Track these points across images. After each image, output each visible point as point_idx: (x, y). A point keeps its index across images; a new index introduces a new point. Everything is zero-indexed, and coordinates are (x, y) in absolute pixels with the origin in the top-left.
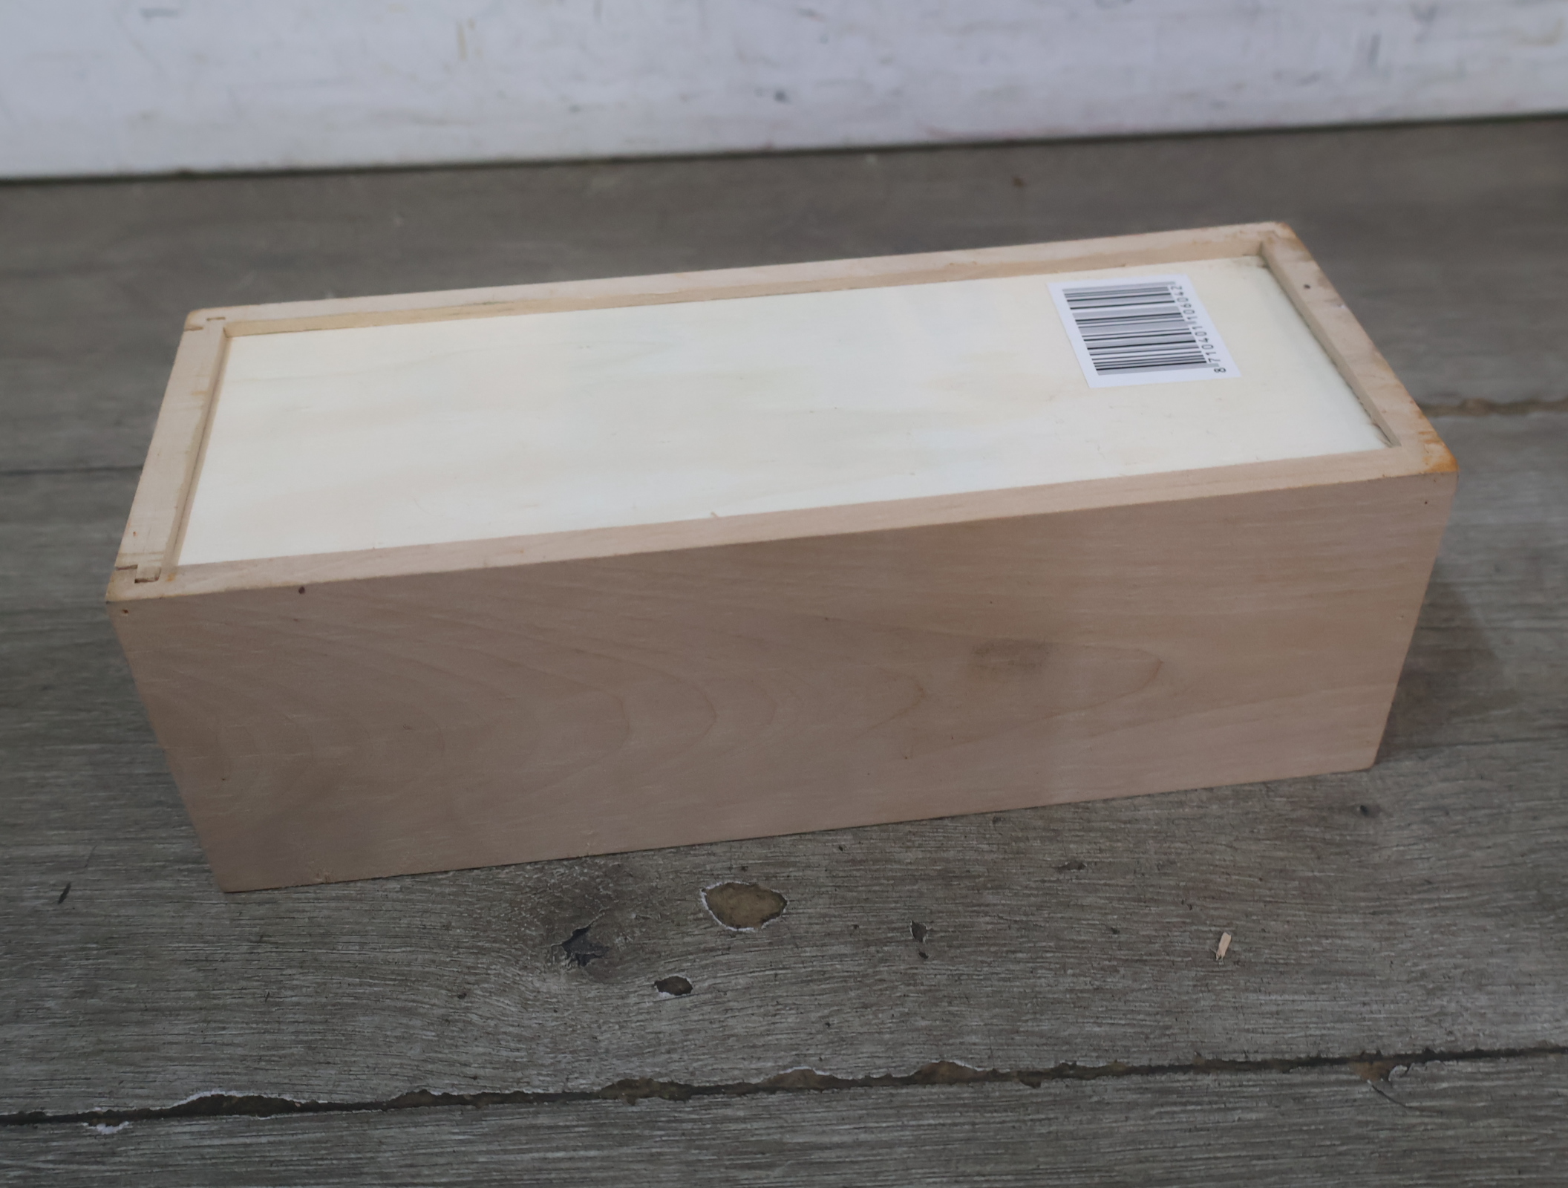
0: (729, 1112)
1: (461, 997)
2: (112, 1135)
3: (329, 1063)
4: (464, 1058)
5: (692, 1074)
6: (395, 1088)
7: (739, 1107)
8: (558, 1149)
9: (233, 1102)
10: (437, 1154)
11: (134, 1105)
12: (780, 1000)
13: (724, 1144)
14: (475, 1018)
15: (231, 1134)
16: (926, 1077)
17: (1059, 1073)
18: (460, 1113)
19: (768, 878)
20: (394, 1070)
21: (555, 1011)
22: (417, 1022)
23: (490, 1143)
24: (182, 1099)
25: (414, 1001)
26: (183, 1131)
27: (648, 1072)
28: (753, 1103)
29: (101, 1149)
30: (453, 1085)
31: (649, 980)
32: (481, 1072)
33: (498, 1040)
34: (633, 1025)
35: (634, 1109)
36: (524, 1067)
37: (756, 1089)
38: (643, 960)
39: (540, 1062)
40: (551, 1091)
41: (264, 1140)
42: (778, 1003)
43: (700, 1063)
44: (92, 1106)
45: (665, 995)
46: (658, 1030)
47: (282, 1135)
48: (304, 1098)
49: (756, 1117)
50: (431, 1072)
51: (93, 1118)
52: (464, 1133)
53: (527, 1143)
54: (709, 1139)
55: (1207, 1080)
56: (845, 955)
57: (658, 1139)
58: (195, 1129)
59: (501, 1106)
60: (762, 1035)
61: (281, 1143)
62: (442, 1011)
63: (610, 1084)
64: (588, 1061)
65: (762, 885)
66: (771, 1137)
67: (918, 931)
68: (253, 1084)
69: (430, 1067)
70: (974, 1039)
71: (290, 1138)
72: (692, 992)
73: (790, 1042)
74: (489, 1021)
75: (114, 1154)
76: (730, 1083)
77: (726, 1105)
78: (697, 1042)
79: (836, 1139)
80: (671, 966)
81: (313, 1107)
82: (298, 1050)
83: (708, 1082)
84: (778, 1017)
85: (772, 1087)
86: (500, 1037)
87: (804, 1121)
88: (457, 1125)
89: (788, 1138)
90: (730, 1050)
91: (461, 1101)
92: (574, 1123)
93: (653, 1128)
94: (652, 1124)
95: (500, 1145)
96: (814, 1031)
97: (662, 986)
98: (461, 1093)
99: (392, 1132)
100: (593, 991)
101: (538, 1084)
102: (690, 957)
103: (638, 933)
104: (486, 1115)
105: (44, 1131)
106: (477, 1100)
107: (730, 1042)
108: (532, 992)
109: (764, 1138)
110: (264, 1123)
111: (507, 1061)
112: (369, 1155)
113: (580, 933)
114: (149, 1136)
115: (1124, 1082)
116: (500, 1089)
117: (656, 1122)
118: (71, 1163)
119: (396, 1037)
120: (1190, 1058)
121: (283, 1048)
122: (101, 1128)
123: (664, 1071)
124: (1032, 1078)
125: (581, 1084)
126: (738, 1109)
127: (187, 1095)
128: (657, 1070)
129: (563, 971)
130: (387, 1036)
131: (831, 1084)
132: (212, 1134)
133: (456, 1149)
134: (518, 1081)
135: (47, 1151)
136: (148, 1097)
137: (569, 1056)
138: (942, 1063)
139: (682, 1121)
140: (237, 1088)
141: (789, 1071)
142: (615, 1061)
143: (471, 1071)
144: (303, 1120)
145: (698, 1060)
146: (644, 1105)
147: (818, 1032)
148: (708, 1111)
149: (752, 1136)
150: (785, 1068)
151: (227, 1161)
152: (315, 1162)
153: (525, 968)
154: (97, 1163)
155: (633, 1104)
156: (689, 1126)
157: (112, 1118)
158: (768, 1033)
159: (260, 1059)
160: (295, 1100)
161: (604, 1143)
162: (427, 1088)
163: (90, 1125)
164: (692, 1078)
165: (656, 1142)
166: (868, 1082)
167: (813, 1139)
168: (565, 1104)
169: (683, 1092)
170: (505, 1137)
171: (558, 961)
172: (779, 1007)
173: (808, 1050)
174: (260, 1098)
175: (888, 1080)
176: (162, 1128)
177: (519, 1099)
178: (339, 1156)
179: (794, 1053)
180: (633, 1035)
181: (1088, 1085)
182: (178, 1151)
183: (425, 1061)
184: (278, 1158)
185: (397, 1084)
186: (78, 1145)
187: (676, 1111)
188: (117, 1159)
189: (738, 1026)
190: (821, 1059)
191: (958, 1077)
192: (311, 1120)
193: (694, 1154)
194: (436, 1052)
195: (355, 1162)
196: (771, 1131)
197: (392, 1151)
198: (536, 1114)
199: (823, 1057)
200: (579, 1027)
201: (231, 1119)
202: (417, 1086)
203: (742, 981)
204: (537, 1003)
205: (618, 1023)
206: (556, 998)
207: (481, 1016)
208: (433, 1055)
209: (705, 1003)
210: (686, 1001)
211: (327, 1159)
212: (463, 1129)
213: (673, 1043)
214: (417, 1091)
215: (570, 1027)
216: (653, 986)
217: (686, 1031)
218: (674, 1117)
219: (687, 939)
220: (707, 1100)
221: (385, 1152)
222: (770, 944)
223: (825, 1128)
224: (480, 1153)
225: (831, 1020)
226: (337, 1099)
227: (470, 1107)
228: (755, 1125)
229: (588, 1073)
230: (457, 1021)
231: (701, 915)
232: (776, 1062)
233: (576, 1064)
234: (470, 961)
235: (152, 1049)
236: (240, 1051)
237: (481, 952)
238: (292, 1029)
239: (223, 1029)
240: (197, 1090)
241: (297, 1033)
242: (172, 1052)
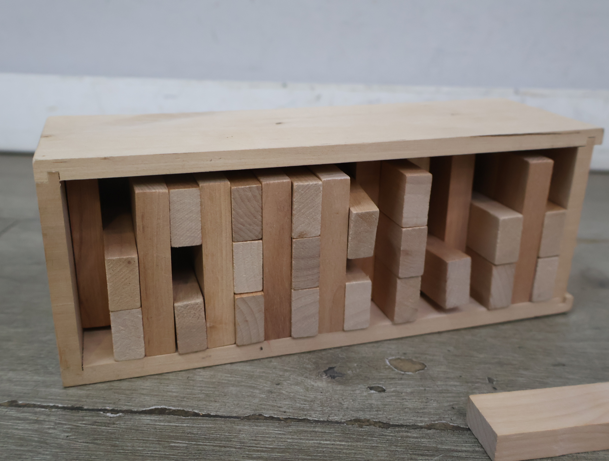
0: (409, 434)
1: (278, 384)
2: (113, 417)
3: (216, 401)
4: (279, 405)
5: (389, 419)
7: (414, 433)
8: (326, 440)
9: (171, 411)
10: (267, 437)
11: (125, 408)
12: (428, 398)
13: (408, 446)
14: (284, 392)
15: (169, 422)
18: (278, 423)
19: (416, 358)
20: (246, 406)
21: (321, 393)
22: (258, 391)
23: (293, 435)
24: (147, 408)
25: (255, 384)
26: (147, 419)
27: (368, 417)
28: (421, 432)
29: (108, 422)
30: (274, 414)
31: (365, 386)
32: (288, 410)
33: (295, 400)
34: (359, 400)
36: (308, 410)
37: (421, 427)
38: (361, 379)
39: (316, 409)
40: (321, 419)
41: (185, 425)
42: (427, 399)
43: (393, 416)
44: (105, 407)
45: (372, 391)
46: (371, 403)
47: (193, 424)
48: (204, 412)
49: (423, 437)
50: (264, 409)
51: (105, 411)
52: (280, 431)
53: (311, 437)
54: (400, 443)
56: (457, 385)
57: (375, 441)
58: (153, 418)
59: (298, 423)
60: (421, 409)
61: (193, 427)
62: (268, 389)
63: (350, 419)
64: (338, 411)
65: (414, 360)
66: (431, 445)
67: (491, 380)
68: (182, 406)
69: (263, 407)
71: (197, 425)
72: (386, 391)
73: (435, 412)
74: (291, 393)
75: (114, 424)
76: (408, 424)
77: (407, 432)
78: (390, 409)
80: (375, 382)
81: (209, 416)
82: (202, 396)
83: (397, 423)
84: (428, 403)
85: (429, 428)
86: (296, 399)
87: (447, 441)
88: (277, 428)
89: (439, 446)
90: (407, 413)
91: (278, 419)
92: (334, 432)
93: (372, 437)
94: (372, 436)
95: (298, 437)
96: (446, 409)
97: (371, 389)
98: (278, 417)
99: (245, 428)
100: (339, 388)
101: (314, 416)
102: (383, 380)
103: (358, 370)
104: (290, 426)
106: (286, 420)
107: (406, 410)
108: (311, 385)
109: (428, 445)
110: (185, 419)
111: (300, 408)
112: (235, 435)
113: (330, 368)
114: (131, 419)
116: (297, 417)
117: (374, 435)
118: (93, 425)
119: (247, 395)
121: (195, 395)
122: (109, 414)
123: (375, 417)
126: (413, 434)
127: (150, 407)
128: (372, 417)
129: (324, 380)
130: (243, 395)
131: (458, 428)
132: (160, 421)
133: (276, 436)
134: (305, 415)
135: (83, 420)
136: (131, 406)
137: (329, 409)
139: (386, 436)
140: (173, 407)
141: (437, 422)
142: (351, 412)
143: (283, 409)
144: (203, 420)
145: (391, 415)
147: (449, 410)
148: (399, 433)
149: (422, 444)
150: (434, 421)
151: (167, 431)
152: (209, 435)
153: (307, 377)
154: (106, 426)
155: (362, 428)
156: (390, 438)
157: (114, 411)
158: (424, 408)
159: (184, 397)
160: (200, 412)
161: (349, 440)
162: (262, 414)
163: (104, 413)
164: (390, 421)
165: (374, 442)
167: (453, 448)
168: (328, 425)
169: (386, 426)
170: (300, 434)
171: (321, 376)
172: (428, 400)
173: (445, 416)
174: (183, 410)
176: (137, 417)
178: (220, 434)
179: (438, 416)
180: (359, 404)
182: (144, 425)
183: (261, 404)
184: (191, 432)
185: (248, 411)
186: (97, 419)
187: (383, 432)
188: (115, 426)
190: (451, 419)
192: (207, 420)
193: (393, 448)
194: (266, 402)
195: (228, 436)
196: (431, 443)
197: (246, 434)
198: (315, 427)
199: (452, 419)
200: (333, 399)
201: (169, 416)
202: (257, 413)
203: (409, 390)
204: (313, 389)
205: (352, 399)
206: (322, 388)
207: (287, 392)
208: (264, 403)
209: (393, 396)
210: (383, 394)
211: (214, 434)
212: (279, 429)
213: (379, 408)
214: (257, 414)
215: (329, 398)
216: (367, 388)
217: (385, 404)
218: (382, 434)
219: (381, 374)
220: (397, 430)
221: (243, 434)
222: (421, 379)
223: (458, 444)
224: (288, 438)
225: (454, 407)
226: (219, 414)
227: (282, 422)
228: (423, 440)
229: (339, 415)
230: (275, 392)
231: (387, 367)
232: (429, 419)
233: (333, 411)
234: (281, 373)
235: (135, 390)
236: (175, 394)
237: (286, 371)
238: (199, 388)
239: (168, 386)
240: (154, 405)
241: (201, 390)
242: (144, 392)
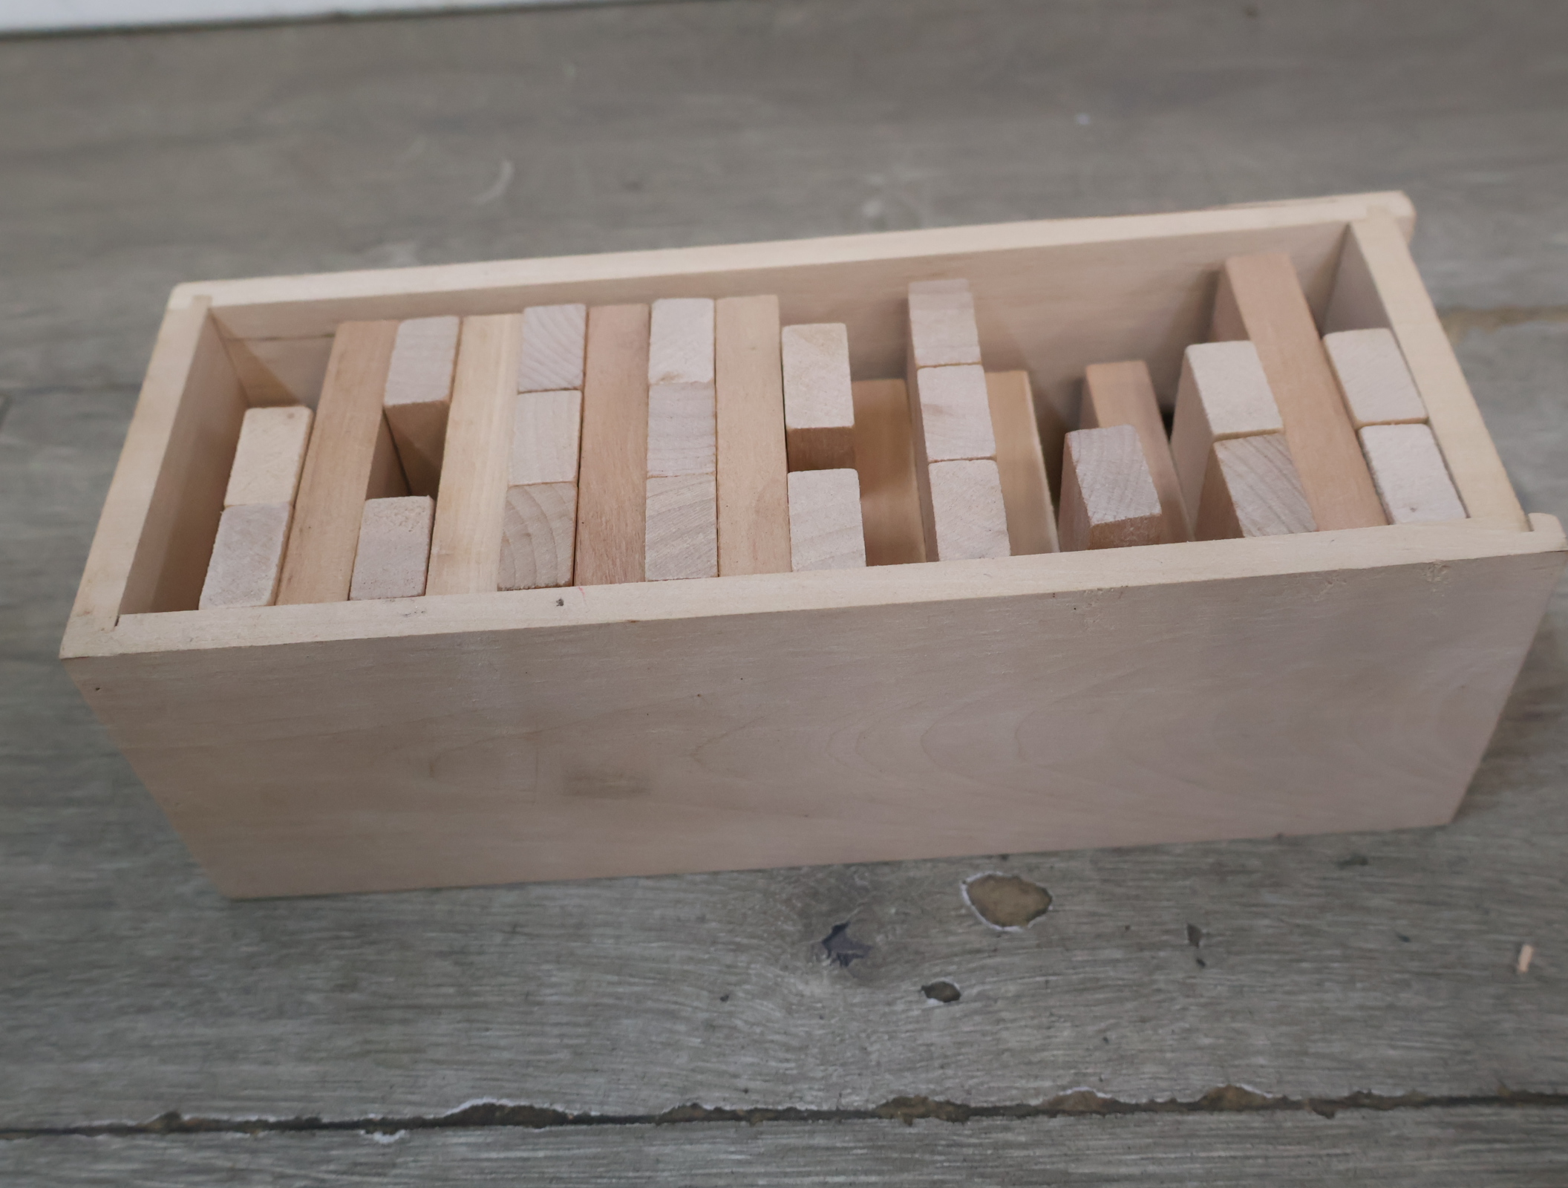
0: (1009, 1136)
1: (724, 999)
2: (389, 1146)
3: (597, 1071)
4: (732, 1069)
5: (969, 1092)
6: (666, 1101)
7: (1020, 1132)
8: (837, 1173)
9: (506, 1112)
10: (716, 1175)
11: (408, 1113)
12: (1054, 1011)
13: (1008, 1173)
14: (739, 1023)
15: (507, 1147)
16: (1213, 1102)
17: (1354, 1102)
18: (734, 1130)
19: (1031, 870)
20: (664, 1080)
21: (821, 1018)
22: (682, 1028)
23: (767, 1164)
24: (453, 1107)
25: (676, 1003)
26: (460, 1141)
27: (923, 1089)
28: (1035, 1127)
29: (380, 1159)
30: (724, 1099)
31: (915, 984)
32: (751, 1085)
33: (766, 1050)
34: (903, 1035)
35: (909, 1130)
36: (794, 1080)
37: (1035, 1112)
38: (907, 962)
39: (811, 1075)
40: (825, 1108)
41: (541, 1154)
42: (1052, 1015)
43: (975, 1080)
44: (366, 1113)
45: (933, 1002)
46: (929, 1042)
47: (558, 1149)
48: (576, 1109)
49: (1038, 1144)
50: (701, 1084)
51: (370, 1126)
52: (741, 1153)
53: (804, 1166)
54: (992, 1167)
55: (1513, 1115)
56: (1118, 961)
57: (939, 1165)
58: (472, 1140)
59: (776, 1123)
60: (1037, 1050)
61: (557, 1158)
62: (705, 1015)
63: (884, 1101)
64: (860, 1075)
65: (1025, 877)
66: (1055, 1167)
67: (1194, 934)
68: (528, 1094)
69: (699, 1077)
70: (1261, 1060)
71: (567, 1153)
72: (961, 999)
73: (1067, 1059)
74: (755, 1027)
75: (394, 1166)
76: (1008, 1103)
77: (1006, 1129)
78: (970, 1057)
79: (1123, 1170)
80: (937, 969)
81: (586, 1119)
82: (564, 1055)
83: (986, 1102)
84: (1052, 1030)
85: (1052, 1110)
86: (767, 1045)
87: (1088, 1149)
88: (733, 1143)
89: (1073, 1168)
90: (1005, 1066)
91: (734, 1116)
92: (851, 1145)
93: (933, 1153)
94: (931, 1148)
95: (778, 1167)
96: (1091, 1047)
97: (930, 991)
98: (734, 1108)
99: (668, 1150)
100: (859, 996)
101: (810, 1099)
102: (956, 959)
103: (899, 931)
104: (761, 1133)
105: (322, 1138)
106: (752, 1116)
107: (1006, 1056)
108: (797, 995)
109: (1048, 1167)
110: (539, 1136)
111: (777, 1073)
112: (648, 1174)
113: (838, 929)
114: (427, 1146)
115: (1425, 1114)
116: (773, 1104)
117: (936, 1145)
118: (353, 1174)
119: (662, 1043)
120: (1491, 1089)
121: (550, 1053)
122: (378, 1137)
123: (938, 1089)
124: (1326, 1107)
125: (854, 1101)
126: (1019, 1134)
127: (460, 1103)
128: (932, 1086)
129: (825, 972)
130: (652, 1042)
131: (1112, 1108)
132: (488, 1146)
133: (734, 1170)
134: (791, 1096)
135: (329, 1161)
136: (420, 1104)
137: (840, 1070)
138: (1228, 1088)
139: (961, 1145)
140: (509, 1096)
141: (1069, 1092)
142: (888, 1076)
143: (742, 1083)
144: (578, 1133)
145: (972, 1077)
146: (921, 1126)
147: (1096, 1049)
148: (988, 1135)
149: (1036, 1164)
150: (1064, 1088)
151: (506, 1176)
152: (593, 1181)
153: (785, 968)
154: (379, 1175)
155: (910, 1124)
156: (970, 1151)
157: (388, 1126)
158: (1043, 1048)
159: (528, 1064)
160: (567, 1111)
161: (885, 1168)
162: (698, 1101)
163: (368, 1132)
164: (969, 1097)
165: (937, 1168)
166: (1152, 1107)
167: (1100, 1170)
168: (840, 1122)
169: (961, 1114)
170: (783, 1158)
171: (819, 960)
172: (1053, 1019)
173: (1087, 1068)
174: (531, 1108)
175: (1172, 1106)
176: (439, 1139)
177: (791, 1115)
178: (617, 1174)
179: (1072, 1071)
180: (904, 1046)
181: (1386, 1117)
182: (456, 1164)
183: (693, 1070)
184: (558, 1175)
185: (668, 1095)
186: (357, 1155)
187: (955, 1134)
188: (397, 1171)
189: (1013, 1039)
190: (1101, 1080)
191: (1246, 1104)
192: (585, 1133)
194: (704, 1061)
195: (634, 1181)
196: (1055, 1159)
197: (671, 1170)
198: (812, 1133)
199: (1103, 1077)
200: (847, 1036)
201: (505, 1130)
202: (689, 1099)
203: (1012, 988)
204: (802, 1008)
205: (887, 1033)
206: (821, 1002)
207: (746, 1022)
208: (700, 1064)
209: (975, 1012)
210: (956, 1009)
211: (605, 1177)
212: (739, 1147)
213: (946, 1057)
214: (689, 1104)
215: (839, 1035)
216: (919, 992)
217: (959, 1043)
218: (954, 1140)
219: (951, 939)
220: (986, 1122)
221: (663, 1171)
222: (1038, 946)
223: (1111, 1158)
224: (758, 1175)
225: (1108, 1034)
226: (611, 1110)
227: (743, 1123)
228: (1038, 1152)
229: (861, 1089)
230: (721, 1027)
231: (963, 911)
232: (1054, 1081)
233: (848, 1078)
234: (729, 959)
235: (418, 1050)
236: (506, 1055)
237: (739, 949)
238: (556, 1031)
239: (487, 1030)
240: (467, 1097)
241: (562, 1036)
242: (439, 1054)
